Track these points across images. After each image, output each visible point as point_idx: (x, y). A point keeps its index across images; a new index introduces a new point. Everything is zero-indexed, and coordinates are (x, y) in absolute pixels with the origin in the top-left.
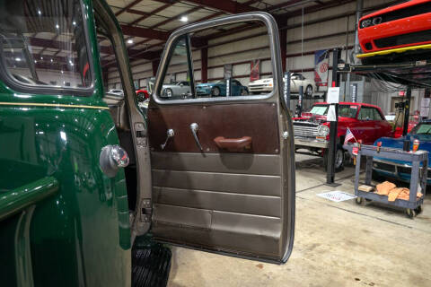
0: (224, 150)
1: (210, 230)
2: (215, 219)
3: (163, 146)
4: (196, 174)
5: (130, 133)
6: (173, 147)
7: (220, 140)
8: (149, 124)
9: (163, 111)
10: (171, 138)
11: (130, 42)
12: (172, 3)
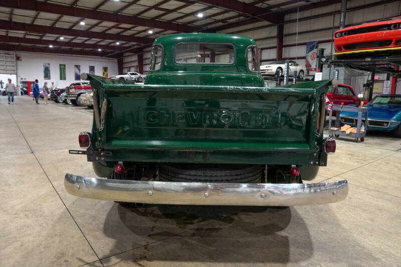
11: (151, 32)
12: (193, 3)
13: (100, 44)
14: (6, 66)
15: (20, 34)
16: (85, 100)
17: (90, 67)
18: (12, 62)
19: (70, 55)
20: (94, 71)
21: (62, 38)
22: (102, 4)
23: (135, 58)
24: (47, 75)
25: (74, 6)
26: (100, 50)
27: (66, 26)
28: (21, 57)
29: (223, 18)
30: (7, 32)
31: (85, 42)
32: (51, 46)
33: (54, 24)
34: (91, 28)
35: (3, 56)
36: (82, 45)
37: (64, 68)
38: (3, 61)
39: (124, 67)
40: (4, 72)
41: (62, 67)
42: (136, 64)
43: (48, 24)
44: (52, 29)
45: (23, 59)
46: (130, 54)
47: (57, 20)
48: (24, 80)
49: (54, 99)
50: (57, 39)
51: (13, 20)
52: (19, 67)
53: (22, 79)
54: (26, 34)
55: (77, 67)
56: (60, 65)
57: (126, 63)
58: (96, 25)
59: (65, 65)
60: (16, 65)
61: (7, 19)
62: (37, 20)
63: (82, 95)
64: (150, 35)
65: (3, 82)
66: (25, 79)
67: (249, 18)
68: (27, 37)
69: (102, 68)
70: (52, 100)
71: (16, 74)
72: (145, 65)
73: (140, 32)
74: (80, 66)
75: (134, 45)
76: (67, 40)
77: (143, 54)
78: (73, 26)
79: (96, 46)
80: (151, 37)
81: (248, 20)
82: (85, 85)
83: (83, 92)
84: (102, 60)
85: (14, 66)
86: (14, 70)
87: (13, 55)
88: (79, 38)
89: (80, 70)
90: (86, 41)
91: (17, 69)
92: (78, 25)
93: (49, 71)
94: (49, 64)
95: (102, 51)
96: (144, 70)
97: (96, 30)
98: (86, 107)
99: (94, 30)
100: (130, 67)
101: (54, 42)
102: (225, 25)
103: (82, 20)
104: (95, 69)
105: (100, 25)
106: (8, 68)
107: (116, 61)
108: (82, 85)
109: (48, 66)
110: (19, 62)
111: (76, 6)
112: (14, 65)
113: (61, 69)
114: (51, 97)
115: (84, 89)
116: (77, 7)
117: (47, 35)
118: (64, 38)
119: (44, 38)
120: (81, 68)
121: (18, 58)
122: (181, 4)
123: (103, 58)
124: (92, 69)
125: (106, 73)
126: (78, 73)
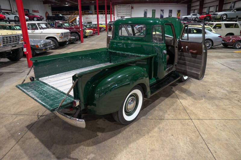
0: (192, 53)
1: (187, 71)
2: (189, 69)
3: (180, 51)
4: (187, 58)
5: (174, 47)
6: (182, 51)
7: (191, 51)
8: (179, 45)
9: (182, 43)
10: (182, 49)
17: (169, 10)
19: (159, 4)
20: (172, 13)
23: (198, 3)
35: (126, 7)
37: (155, 12)
38: (126, 10)
39: (191, 9)
40: (126, 15)
41: (154, 11)
42: (198, 7)
45: (135, 8)
52: (132, 13)
55: (162, 11)
56: (153, 10)
57: (193, 7)
59: (155, 10)
69: (177, 11)
71: (131, 16)
84: (177, 6)
87: (130, 6)
89: (163, 12)
93: (147, 14)
94: (147, 10)
96: (203, 12)
100: (195, 10)
104: (173, 11)
106: (128, 13)
107: (186, 5)
110: (133, 10)
112: (130, 11)
113: (153, 12)
120: (164, 12)
121: (132, 8)
123: (178, 4)
124: (171, 11)
125: (179, 14)
126: (162, 14)
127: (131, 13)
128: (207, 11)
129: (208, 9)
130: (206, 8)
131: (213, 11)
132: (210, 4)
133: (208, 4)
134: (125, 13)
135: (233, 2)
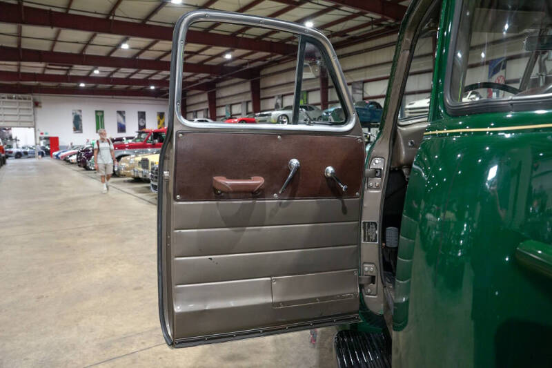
11: (228, 56)
12: (298, 4)
13: (153, 78)
14: (20, 115)
15: (36, 67)
16: (126, 169)
17: (139, 112)
18: (28, 109)
19: (111, 97)
20: (144, 119)
21: (96, 72)
22: (155, 11)
23: (204, 97)
24: (78, 127)
25: (111, 18)
26: (153, 88)
27: (102, 52)
28: (40, 103)
29: (345, 28)
30: (17, 65)
31: (130, 76)
32: (82, 85)
33: (84, 49)
34: (138, 54)
35: (16, 102)
36: (127, 81)
37: (102, 116)
38: (16, 109)
39: (188, 111)
40: (18, 124)
41: (100, 114)
42: (206, 106)
43: (75, 49)
44: (81, 58)
45: (43, 105)
46: (198, 92)
47: (88, 43)
48: (44, 135)
49: (82, 165)
50: (90, 73)
51: (23, 46)
52: (38, 116)
53: (42, 134)
54: (46, 68)
55: (121, 113)
56: (97, 112)
57: (190, 105)
58: (147, 48)
59: (102, 112)
60: (34, 114)
61: (15, 46)
62: (58, 44)
63: (122, 159)
64: (228, 61)
65: (18, 139)
66: (46, 134)
67: (383, 28)
68: (48, 72)
69: (156, 114)
70: (80, 166)
71: (34, 127)
72: (219, 107)
73: (213, 57)
74: (124, 112)
75: (203, 78)
76: (105, 75)
77: (215, 92)
78: (112, 52)
79: (146, 81)
80: (229, 65)
81: (383, 30)
82: (130, 141)
83: (125, 153)
84: (156, 102)
85: (30, 116)
86: (31, 122)
87: (30, 99)
88: (122, 70)
89: (124, 118)
90: (133, 74)
91: (35, 120)
92: (119, 50)
93: (81, 120)
94: (80, 111)
95: (156, 90)
96: (217, 115)
97: (147, 56)
98: (131, 179)
99: (144, 56)
100: (197, 111)
101: (87, 79)
102: (344, 41)
103: (124, 41)
104: (146, 114)
105: (151, 49)
106: (23, 119)
108: (126, 142)
109: (78, 113)
110: (38, 109)
111: (114, 15)
112: (31, 114)
113: (97, 117)
114: (78, 162)
115: (128, 148)
116: (116, 18)
117: (76, 67)
118: (100, 71)
119: (71, 73)
120: (126, 115)
121: (37, 104)
122: (281, 6)
123: (158, 99)
124: (142, 115)
125: (162, 122)
126: (122, 122)
127: (33, 118)
128: (227, 112)
129: (228, 108)
130: (224, 108)
131: (240, 112)
132: (230, 99)
133: (226, 100)
134: (16, 119)
135: (279, 96)
